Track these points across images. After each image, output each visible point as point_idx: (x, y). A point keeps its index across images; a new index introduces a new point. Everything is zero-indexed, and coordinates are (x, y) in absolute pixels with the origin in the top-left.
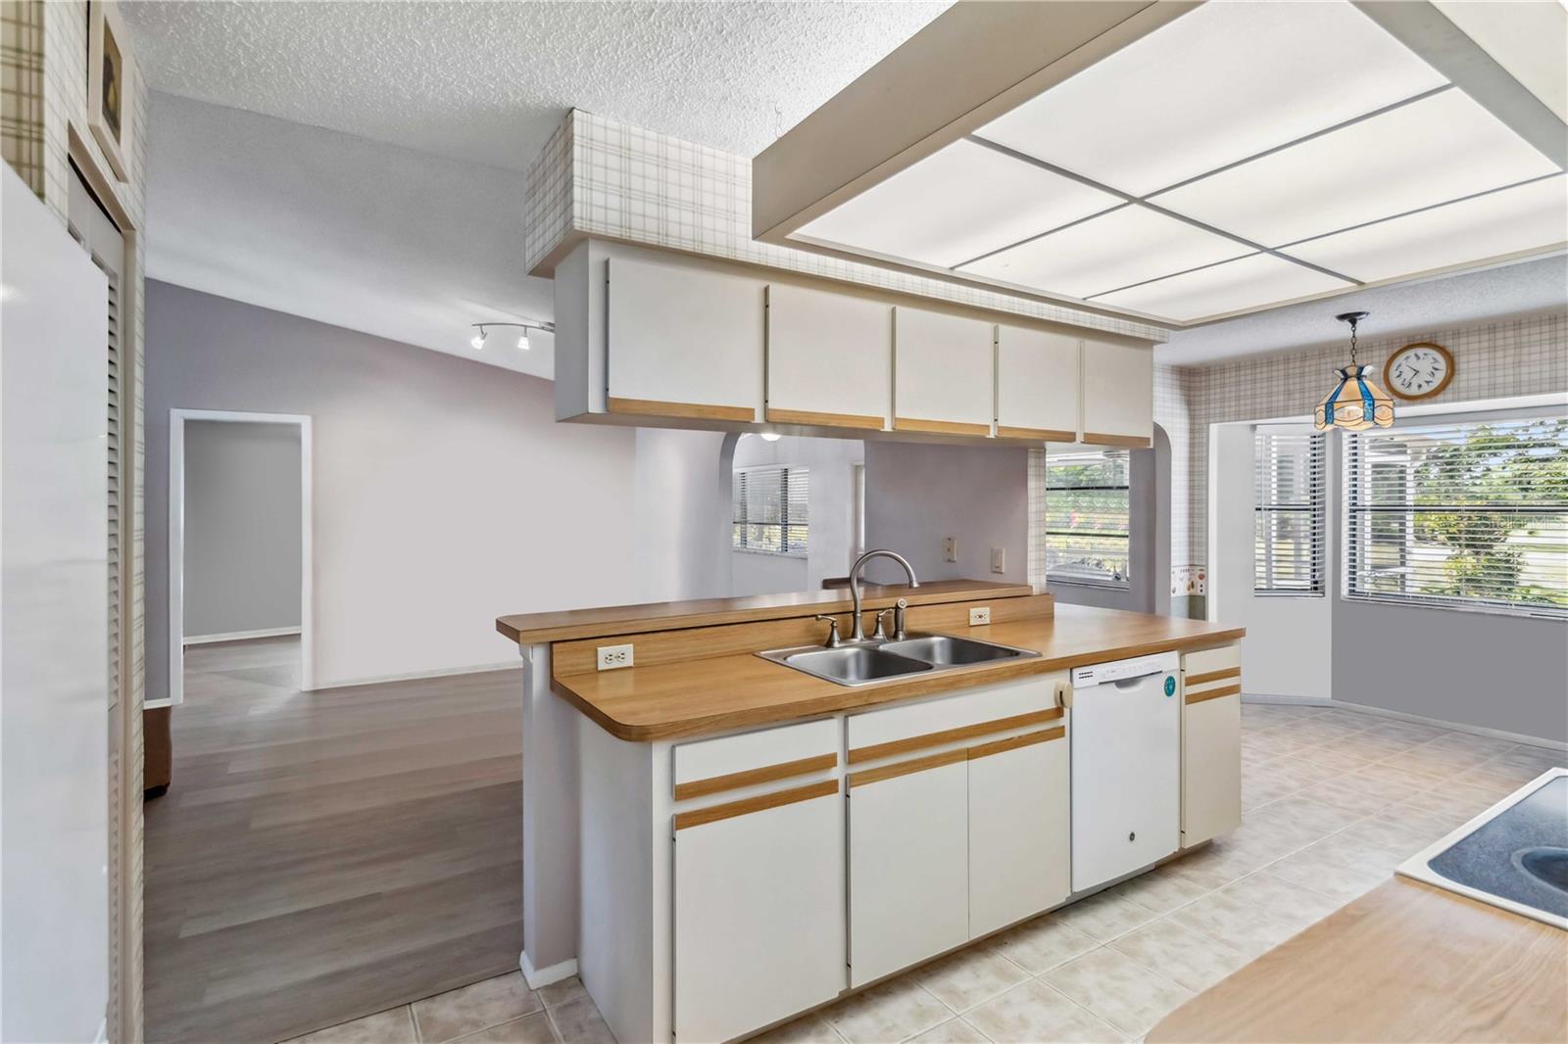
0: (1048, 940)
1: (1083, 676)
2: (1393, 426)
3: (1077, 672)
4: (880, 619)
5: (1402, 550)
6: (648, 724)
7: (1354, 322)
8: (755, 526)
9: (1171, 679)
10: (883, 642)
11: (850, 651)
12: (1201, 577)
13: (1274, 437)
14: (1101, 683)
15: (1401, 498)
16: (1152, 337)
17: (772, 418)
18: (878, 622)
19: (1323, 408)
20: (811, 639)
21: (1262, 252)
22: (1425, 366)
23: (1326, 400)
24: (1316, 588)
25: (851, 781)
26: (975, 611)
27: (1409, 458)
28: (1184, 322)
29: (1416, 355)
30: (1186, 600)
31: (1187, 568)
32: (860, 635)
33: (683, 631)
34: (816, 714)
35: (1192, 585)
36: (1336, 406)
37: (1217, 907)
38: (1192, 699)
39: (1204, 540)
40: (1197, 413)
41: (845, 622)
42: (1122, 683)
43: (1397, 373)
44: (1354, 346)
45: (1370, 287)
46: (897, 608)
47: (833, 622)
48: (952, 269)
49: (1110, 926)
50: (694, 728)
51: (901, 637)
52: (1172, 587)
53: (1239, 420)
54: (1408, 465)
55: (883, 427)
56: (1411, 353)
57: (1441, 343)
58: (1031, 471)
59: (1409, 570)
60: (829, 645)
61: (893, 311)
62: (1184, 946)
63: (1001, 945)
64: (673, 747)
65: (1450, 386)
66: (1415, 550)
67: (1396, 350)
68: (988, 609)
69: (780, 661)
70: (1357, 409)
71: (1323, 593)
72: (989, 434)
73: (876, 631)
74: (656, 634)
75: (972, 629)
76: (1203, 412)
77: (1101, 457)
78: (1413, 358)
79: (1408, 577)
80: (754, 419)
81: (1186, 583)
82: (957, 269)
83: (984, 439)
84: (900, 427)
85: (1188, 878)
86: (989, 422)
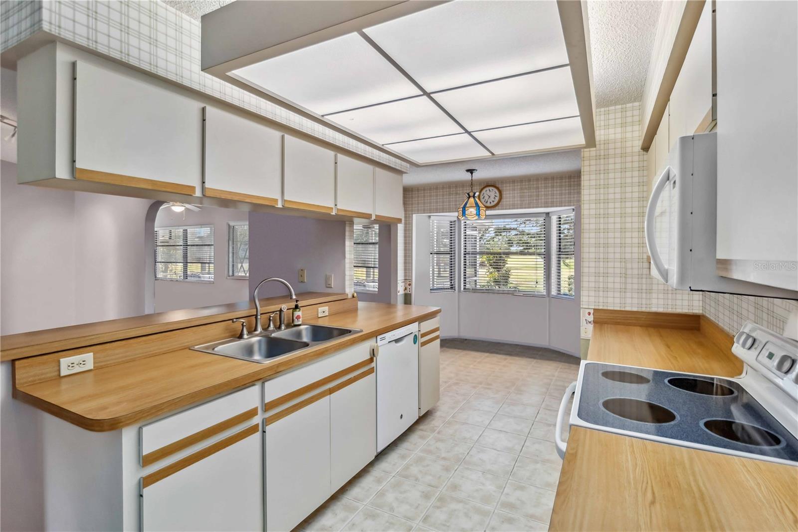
0: (368, 481)
1: (382, 339)
2: (485, 219)
3: (379, 337)
4: (271, 318)
5: (475, 270)
6: (117, 416)
7: (472, 173)
8: (162, 264)
9: (416, 335)
10: (273, 332)
11: (255, 339)
12: (410, 285)
13: (435, 221)
14: (389, 342)
15: (475, 249)
16: (403, 170)
17: (208, 194)
18: (270, 320)
19: (461, 209)
20: (227, 335)
21: (466, 132)
22: (491, 194)
23: (462, 206)
24: (452, 288)
25: (266, 422)
26: (321, 309)
27: (478, 232)
28: (421, 164)
29: (489, 190)
30: (403, 296)
31: (403, 281)
32: (260, 329)
33: (136, 339)
34: (245, 385)
35: (406, 289)
36: (466, 209)
37: (437, 442)
38: (424, 344)
39: (410, 268)
40: (408, 209)
41: (249, 323)
42: (397, 341)
43: (483, 197)
44: (472, 184)
45: (497, 156)
46: (281, 311)
47: (243, 322)
48: (323, 116)
49: (394, 465)
50: (159, 411)
51: (283, 327)
52: (398, 290)
53: (425, 213)
54: (477, 235)
55: (277, 205)
56: (487, 189)
57: (497, 186)
58: (347, 234)
59: (478, 278)
60: (241, 337)
61: (283, 137)
62: (428, 465)
63: (345, 491)
64: (140, 429)
65: (500, 203)
66: (480, 270)
67: (483, 187)
68: (327, 307)
69: (210, 351)
70: (473, 211)
71: (455, 290)
72: (333, 213)
73: (269, 326)
74: (113, 343)
75: (320, 319)
76: (410, 209)
77: (362, 228)
78: (488, 191)
79: (477, 281)
80: (195, 193)
81: (403, 288)
82: (325, 117)
83: (329, 214)
84: (287, 205)
85: (422, 430)
86: (332, 206)
